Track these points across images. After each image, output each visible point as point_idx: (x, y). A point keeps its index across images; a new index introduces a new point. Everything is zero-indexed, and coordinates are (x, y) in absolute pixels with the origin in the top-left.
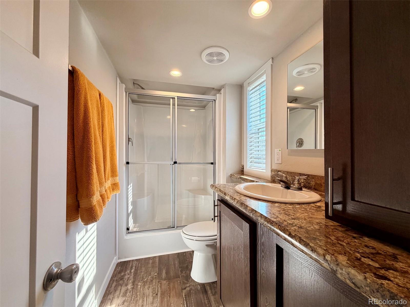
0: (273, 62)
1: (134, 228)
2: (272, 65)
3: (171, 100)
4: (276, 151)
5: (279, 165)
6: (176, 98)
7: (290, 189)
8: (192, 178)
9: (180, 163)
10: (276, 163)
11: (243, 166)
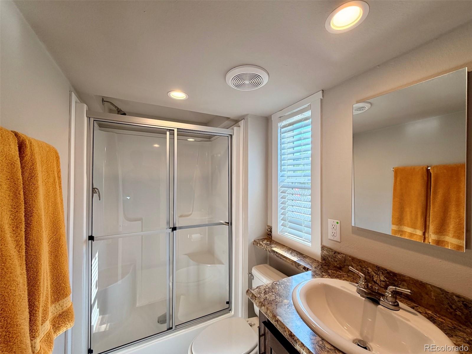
0: (323, 96)
1: (101, 324)
2: (322, 99)
3: (168, 133)
4: (331, 222)
5: (336, 242)
6: (176, 130)
7: (379, 304)
8: (192, 235)
9: (180, 228)
10: (330, 239)
11: (271, 228)
